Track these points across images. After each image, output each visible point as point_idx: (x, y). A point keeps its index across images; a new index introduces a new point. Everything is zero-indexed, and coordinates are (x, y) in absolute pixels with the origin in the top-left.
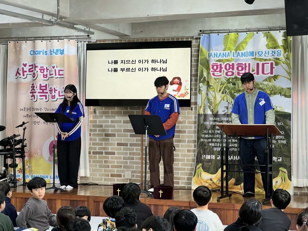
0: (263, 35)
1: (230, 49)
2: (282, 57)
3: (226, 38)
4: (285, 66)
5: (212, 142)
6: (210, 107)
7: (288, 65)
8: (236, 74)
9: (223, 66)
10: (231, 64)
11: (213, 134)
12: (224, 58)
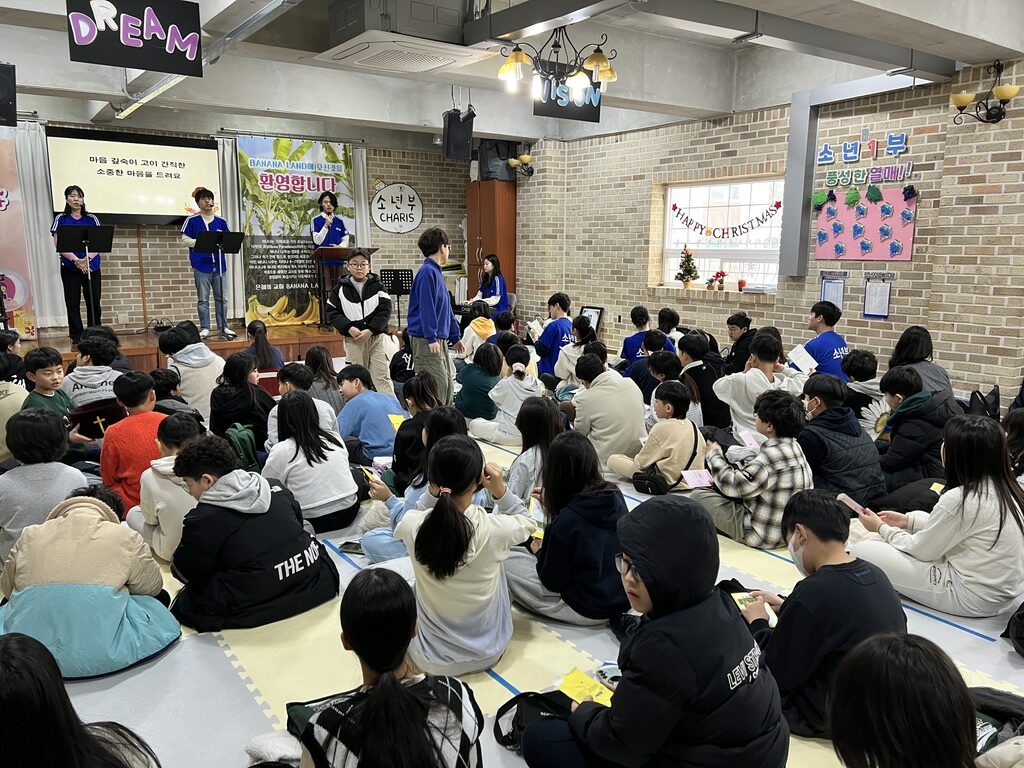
0: (321, 146)
1: (280, 157)
2: (343, 173)
3: (276, 144)
4: (346, 183)
5: (267, 269)
6: (261, 228)
7: (349, 182)
8: (291, 189)
9: (274, 178)
10: (285, 176)
11: (268, 259)
12: (275, 168)
